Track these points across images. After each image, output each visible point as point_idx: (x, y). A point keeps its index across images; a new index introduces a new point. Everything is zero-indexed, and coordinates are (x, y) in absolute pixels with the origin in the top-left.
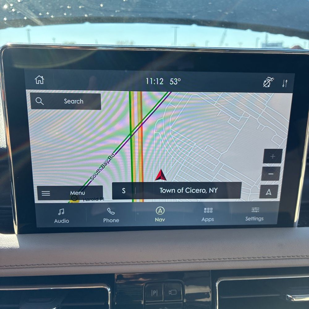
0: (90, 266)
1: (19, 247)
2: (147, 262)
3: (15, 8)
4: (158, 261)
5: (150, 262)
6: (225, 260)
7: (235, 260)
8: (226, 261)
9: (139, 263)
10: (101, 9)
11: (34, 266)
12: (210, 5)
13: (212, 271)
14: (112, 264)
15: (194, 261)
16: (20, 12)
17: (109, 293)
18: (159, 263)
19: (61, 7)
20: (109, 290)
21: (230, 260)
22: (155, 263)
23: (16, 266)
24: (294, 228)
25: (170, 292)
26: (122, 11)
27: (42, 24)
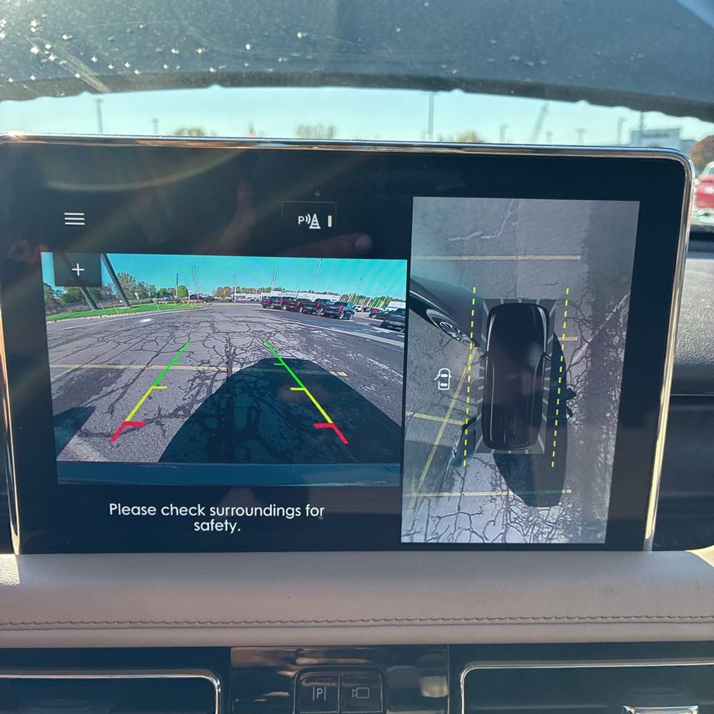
0: (176, 627)
1: (18, 583)
2: (303, 621)
3: (56, 53)
4: (327, 621)
5: (310, 622)
6: (481, 622)
7: (503, 621)
8: (482, 624)
9: (283, 625)
10: (245, 57)
11: (50, 626)
12: (494, 44)
13: (451, 645)
14: (225, 625)
15: (410, 622)
16: (65, 62)
17: (218, 691)
18: (330, 624)
19: (158, 50)
20: (216, 683)
21: (491, 622)
22: (321, 624)
23: (11, 624)
24: (643, 552)
25: (355, 693)
26: (294, 61)
27: (105, 88)
